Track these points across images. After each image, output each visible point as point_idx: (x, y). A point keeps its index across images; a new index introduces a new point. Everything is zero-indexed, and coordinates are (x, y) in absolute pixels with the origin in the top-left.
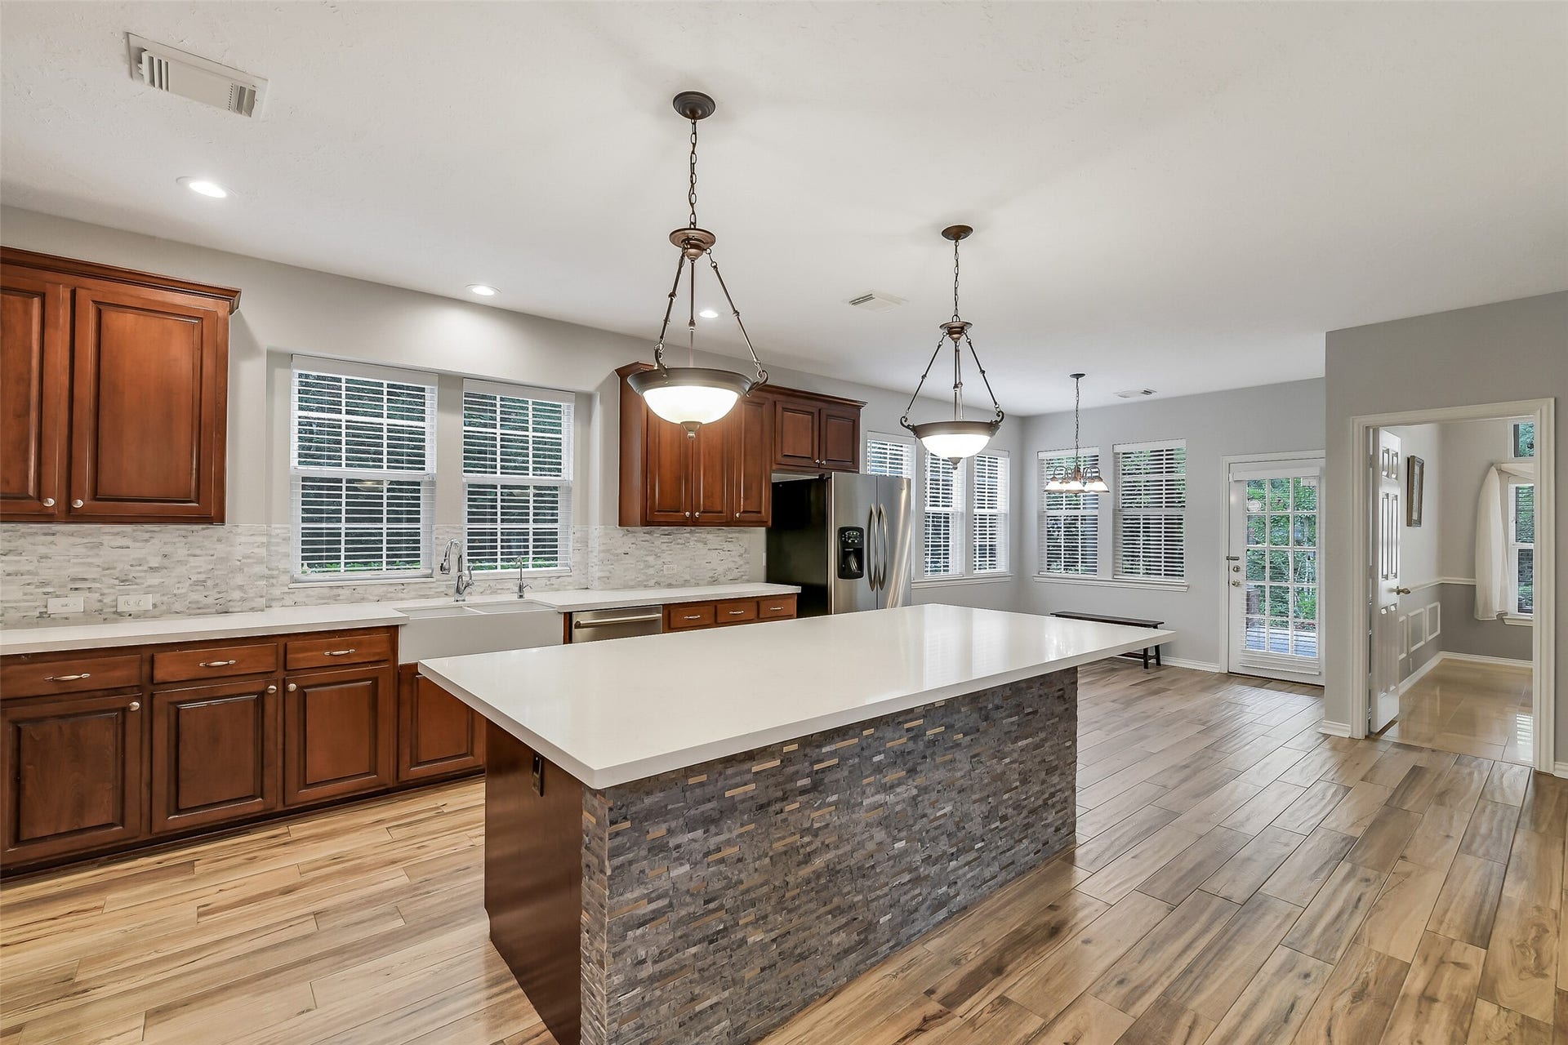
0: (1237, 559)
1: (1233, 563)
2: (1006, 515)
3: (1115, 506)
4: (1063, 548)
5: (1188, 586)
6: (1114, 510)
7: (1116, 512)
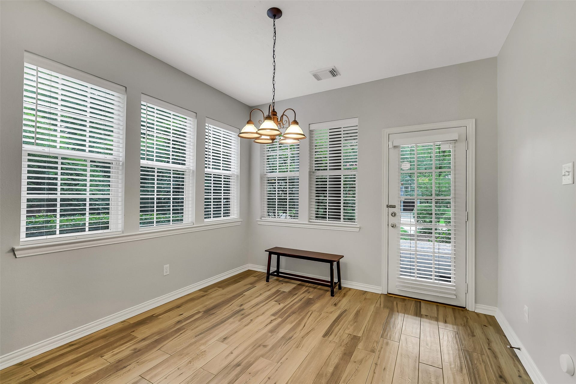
0: (394, 207)
1: (392, 210)
2: (237, 176)
3: (310, 169)
4: (277, 201)
5: (360, 228)
6: (310, 172)
7: (311, 173)
